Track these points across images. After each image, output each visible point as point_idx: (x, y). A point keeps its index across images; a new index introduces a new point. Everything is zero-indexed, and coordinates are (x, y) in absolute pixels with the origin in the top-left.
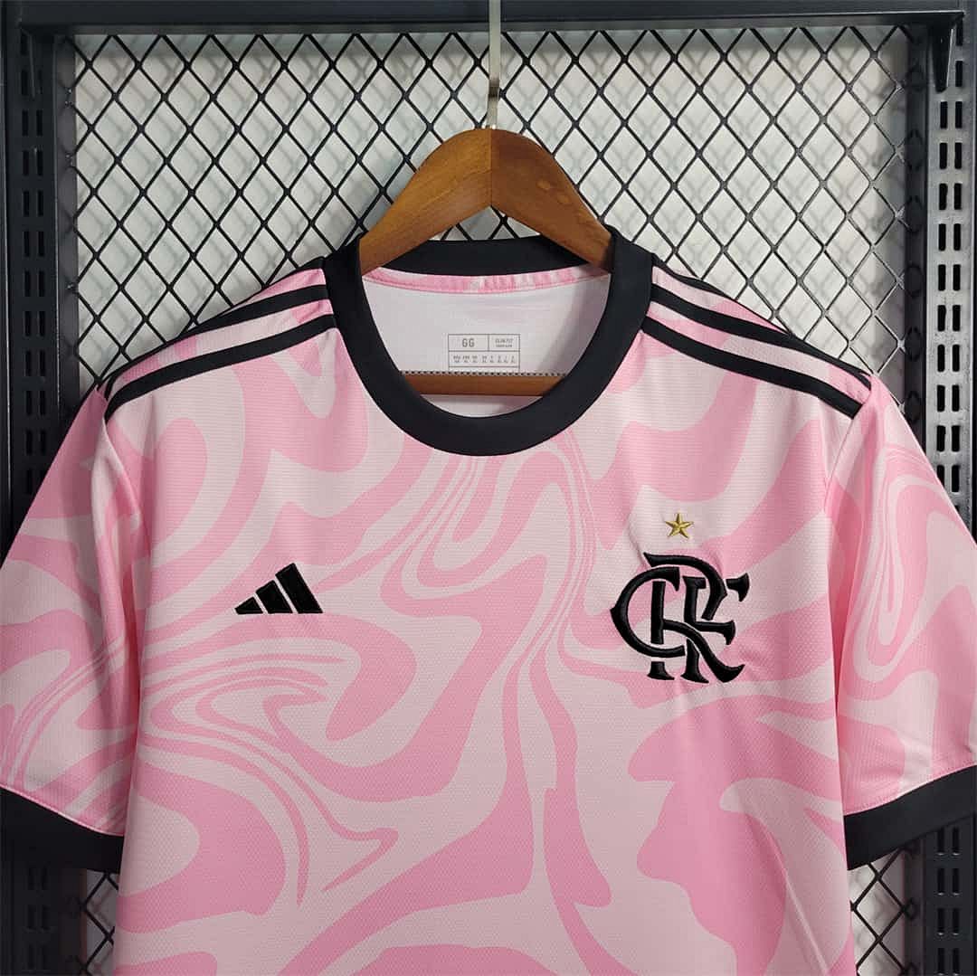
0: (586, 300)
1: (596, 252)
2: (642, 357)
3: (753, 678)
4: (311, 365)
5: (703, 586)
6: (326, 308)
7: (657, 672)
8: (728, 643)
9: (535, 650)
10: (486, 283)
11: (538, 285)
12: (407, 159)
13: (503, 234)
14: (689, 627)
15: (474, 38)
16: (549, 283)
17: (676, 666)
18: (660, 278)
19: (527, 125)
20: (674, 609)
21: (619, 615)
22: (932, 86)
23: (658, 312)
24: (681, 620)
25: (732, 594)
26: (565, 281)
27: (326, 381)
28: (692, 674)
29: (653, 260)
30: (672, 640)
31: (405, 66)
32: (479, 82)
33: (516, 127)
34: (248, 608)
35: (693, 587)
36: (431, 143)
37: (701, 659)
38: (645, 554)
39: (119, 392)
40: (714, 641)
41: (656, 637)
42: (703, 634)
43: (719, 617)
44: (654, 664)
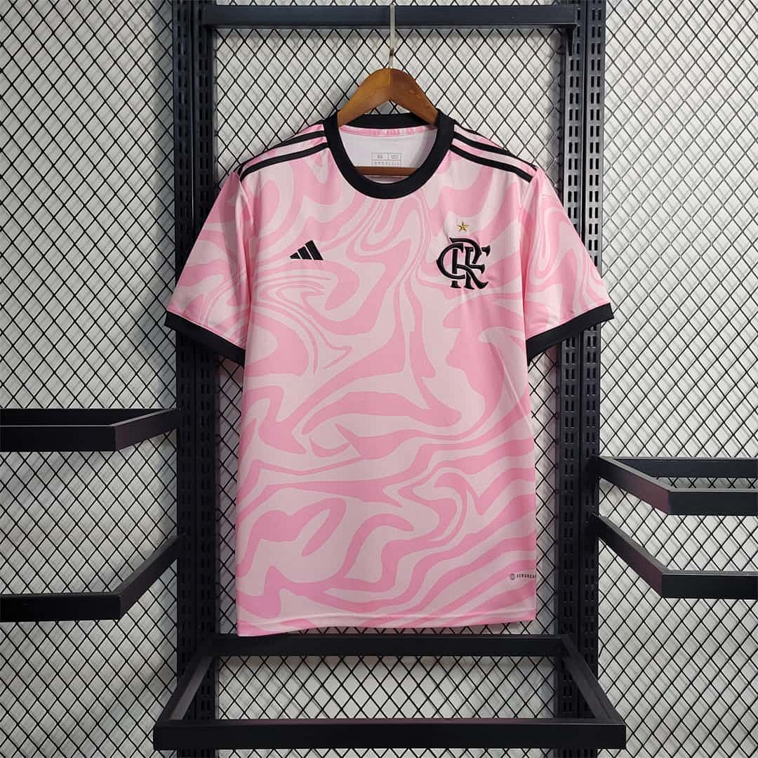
0: (428, 139)
1: (432, 119)
2: (450, 160)
3: (492, 286)
4: (319, 162)
5: (472, 251)
6: (324, 140)
7: (455, 285)
8: (482, 273)
9: (407, 276)
10: (388, 132)
11: (408, 133)
12: (355, 81)
13: (395, 112)
14: (467, 267)
15: (383, 31)
16: (413, 133)
17: (462, 283)
18: (457, 129)
19: (404, 68)
20: (461, 260)
21: (440, 263)
22: (568, 53)
23: (456, 142)
24: (464, 264)
25: (484, 253)
26: (420, 132)
27: (325, 168)
28: (468, 286)
29: (455, 122)
30: (460, 272)
31: (354, 42)
32: (385, 50)
33: (401, 68)
34: (295, 256)
35: (468, 250)
36: (365, 75)
37: (472, 280)
38: (451, 239)
39: (245, 171)
40: (477, 272)
41: (454, 271)
42: (473, 270)
43: (479, 263)
44: (453, 282)
